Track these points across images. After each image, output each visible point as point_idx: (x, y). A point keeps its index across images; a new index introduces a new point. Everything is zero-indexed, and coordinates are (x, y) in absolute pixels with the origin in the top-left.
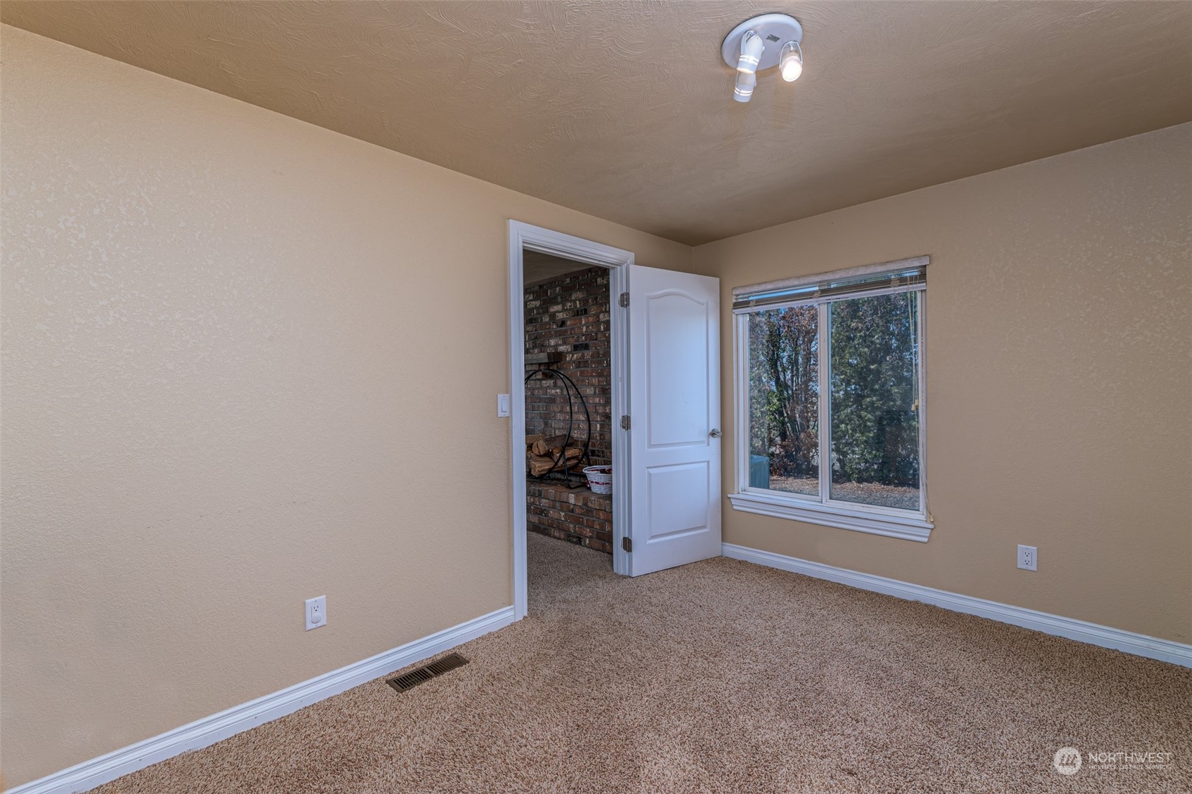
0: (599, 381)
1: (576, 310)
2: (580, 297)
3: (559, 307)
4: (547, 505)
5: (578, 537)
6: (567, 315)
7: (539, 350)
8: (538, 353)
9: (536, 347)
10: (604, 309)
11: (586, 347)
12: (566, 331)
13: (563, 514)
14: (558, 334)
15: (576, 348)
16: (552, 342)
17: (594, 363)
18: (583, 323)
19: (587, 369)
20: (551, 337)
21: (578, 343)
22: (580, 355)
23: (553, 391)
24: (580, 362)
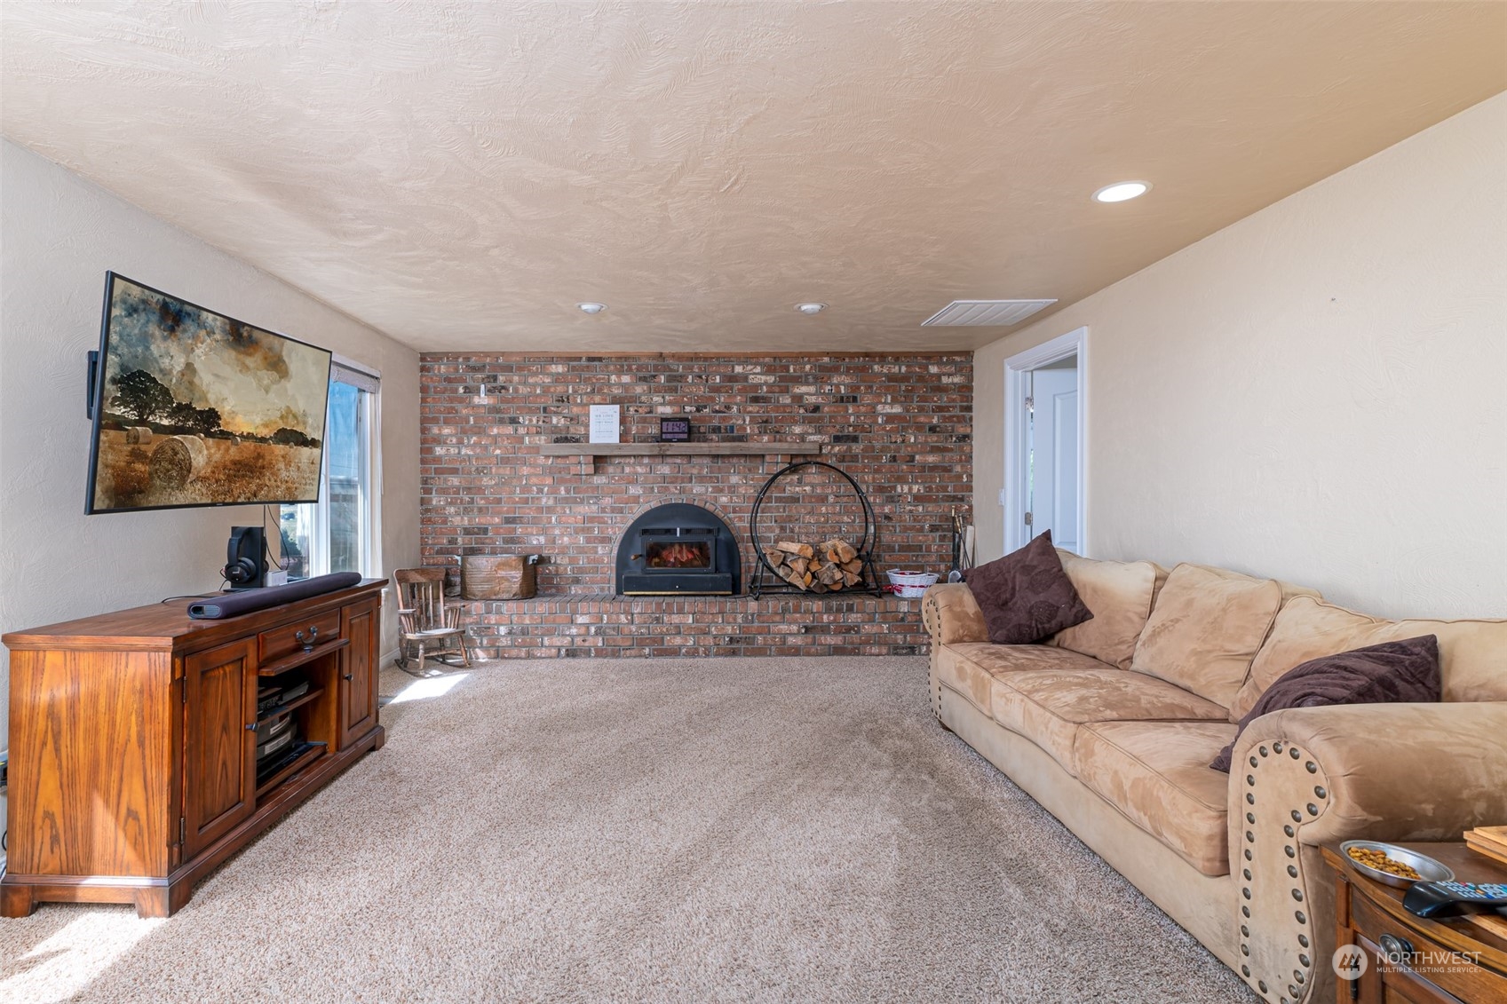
0: (874, 478)
1: (839, 395)
2: (847, 381)
3: (812, 389)
4: (859, 620)
5: (910, 648)
6: (823, 399)
7: (772, 438)
8: (769, 441)
9: (765, 432)
10: (883, 401)
11: (855, 439)
12: (820, 418)
13: (885, 626)
14: (805, 421)
15: (837, 439)
16: (797, 430)
17: (867, 458)
18: (850, 412)
19: (856, 464)
20: (796, 423)
21: (840, 434)
22: (845, 448)
23: (797, 489)
24: (844, 456)
